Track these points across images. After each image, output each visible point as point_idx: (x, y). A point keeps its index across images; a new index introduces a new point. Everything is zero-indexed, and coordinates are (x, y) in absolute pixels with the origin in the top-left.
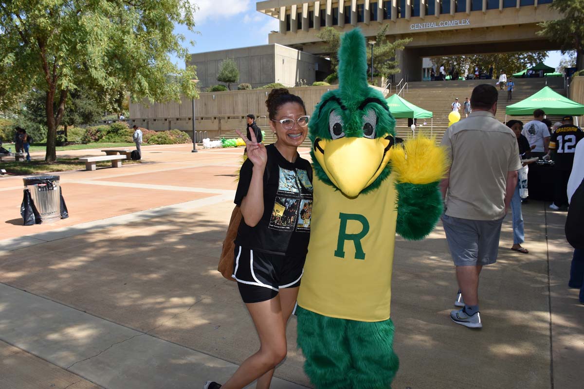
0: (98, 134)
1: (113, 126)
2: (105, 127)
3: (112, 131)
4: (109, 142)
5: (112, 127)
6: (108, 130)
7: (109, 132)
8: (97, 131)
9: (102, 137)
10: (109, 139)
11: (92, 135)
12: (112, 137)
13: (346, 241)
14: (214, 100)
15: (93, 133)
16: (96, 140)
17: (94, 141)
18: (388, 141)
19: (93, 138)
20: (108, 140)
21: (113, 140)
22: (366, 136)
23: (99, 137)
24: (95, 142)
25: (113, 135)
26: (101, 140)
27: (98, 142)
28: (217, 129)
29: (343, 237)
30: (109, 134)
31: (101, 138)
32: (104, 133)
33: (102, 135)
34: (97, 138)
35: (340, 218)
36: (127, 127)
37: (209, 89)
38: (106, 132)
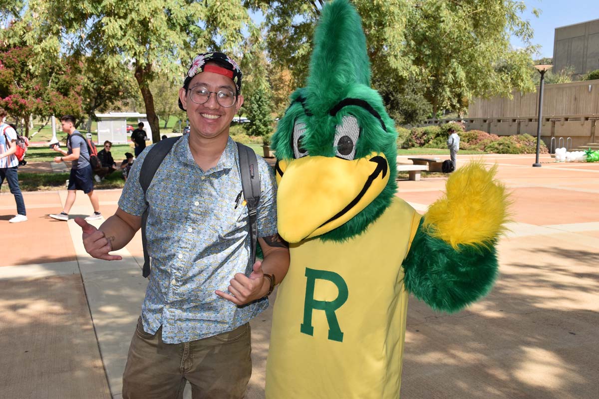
0: (425, 138)
1: (444, 128)
2: (434, 129)
3: (441, 134)
4: (436, 148)
5: (442, 129)
6: (437, 132)
7: (438, 135)
8: (424, 134)
9: (429, 141)
10: (437, 144)
11: (417, 138)
12: (440, 141)
13: (314, 311)
14: (590, 92)
15: (418, 136)
16: (422, 145)
17: (418, 145)
18: (375, 165)
19: (418, 142)
20: (435, 145)
21: (441, 145)
22: (341, 156)
23: (425, 140)
24: (420, 146)
25: (442, 139)
26: (427, 144)
27: (423, 147)
28: (589, 134)
29: (310, 304)
30: (438, 138)
31: (428, 143)
32: (432, 136)
33: (429, 138)
34: (423, 141)
35: (306, 276)
36: (462, 130)
37: (585, 76)
38: (435, 135)
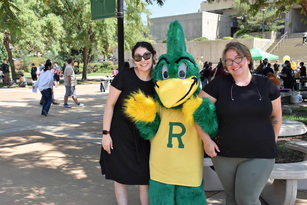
0: (96, 68)
1: (104, 63)
2: (99, 64)
3: (103, 66)
4: (102, 73)
5: (103, 64)
7: (102, 67)
8: (95, 66)
9: (98, 70)
10: (102, 71)
12: (103, 70)
13: (173, 138)
14: (164, 48)
15: (92, 67)
17: (93, 72)
18: (193, 80)
19: (93, 70)
20: (101, 71)
21: (104, 71)
23: (96, 69)
24: (94, 72)
25: (104, 68)
26: (97, 71)
29: (171, 135)
30: (102, 68)
31: (97, 70)
32: (99, 67)
33: (97, 68)
34: (95, 70)
35: (169, 125)
36: (112, 64)
38: (100, 67)
